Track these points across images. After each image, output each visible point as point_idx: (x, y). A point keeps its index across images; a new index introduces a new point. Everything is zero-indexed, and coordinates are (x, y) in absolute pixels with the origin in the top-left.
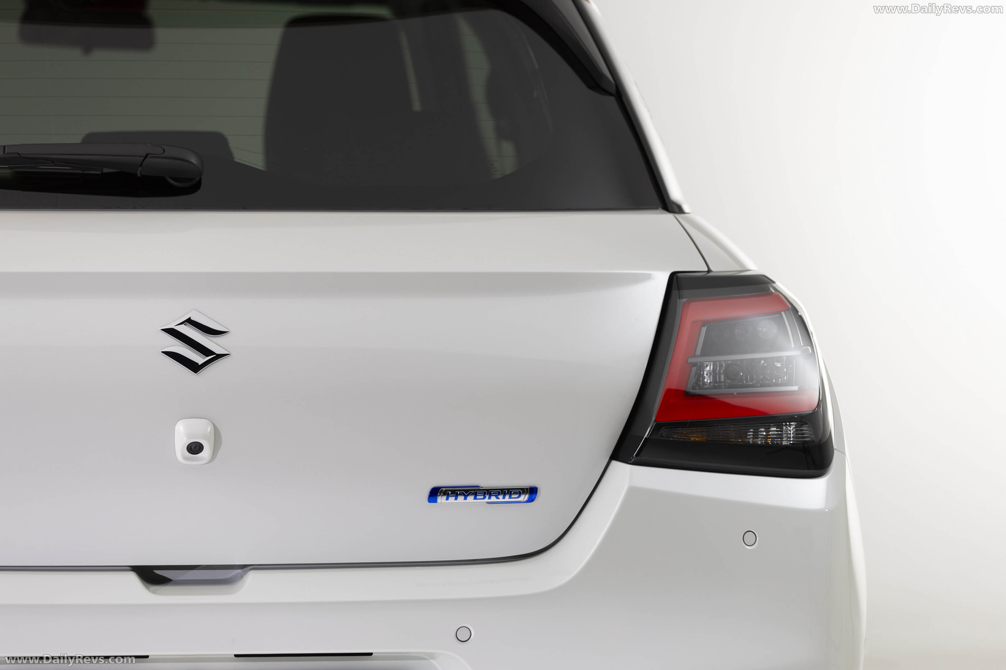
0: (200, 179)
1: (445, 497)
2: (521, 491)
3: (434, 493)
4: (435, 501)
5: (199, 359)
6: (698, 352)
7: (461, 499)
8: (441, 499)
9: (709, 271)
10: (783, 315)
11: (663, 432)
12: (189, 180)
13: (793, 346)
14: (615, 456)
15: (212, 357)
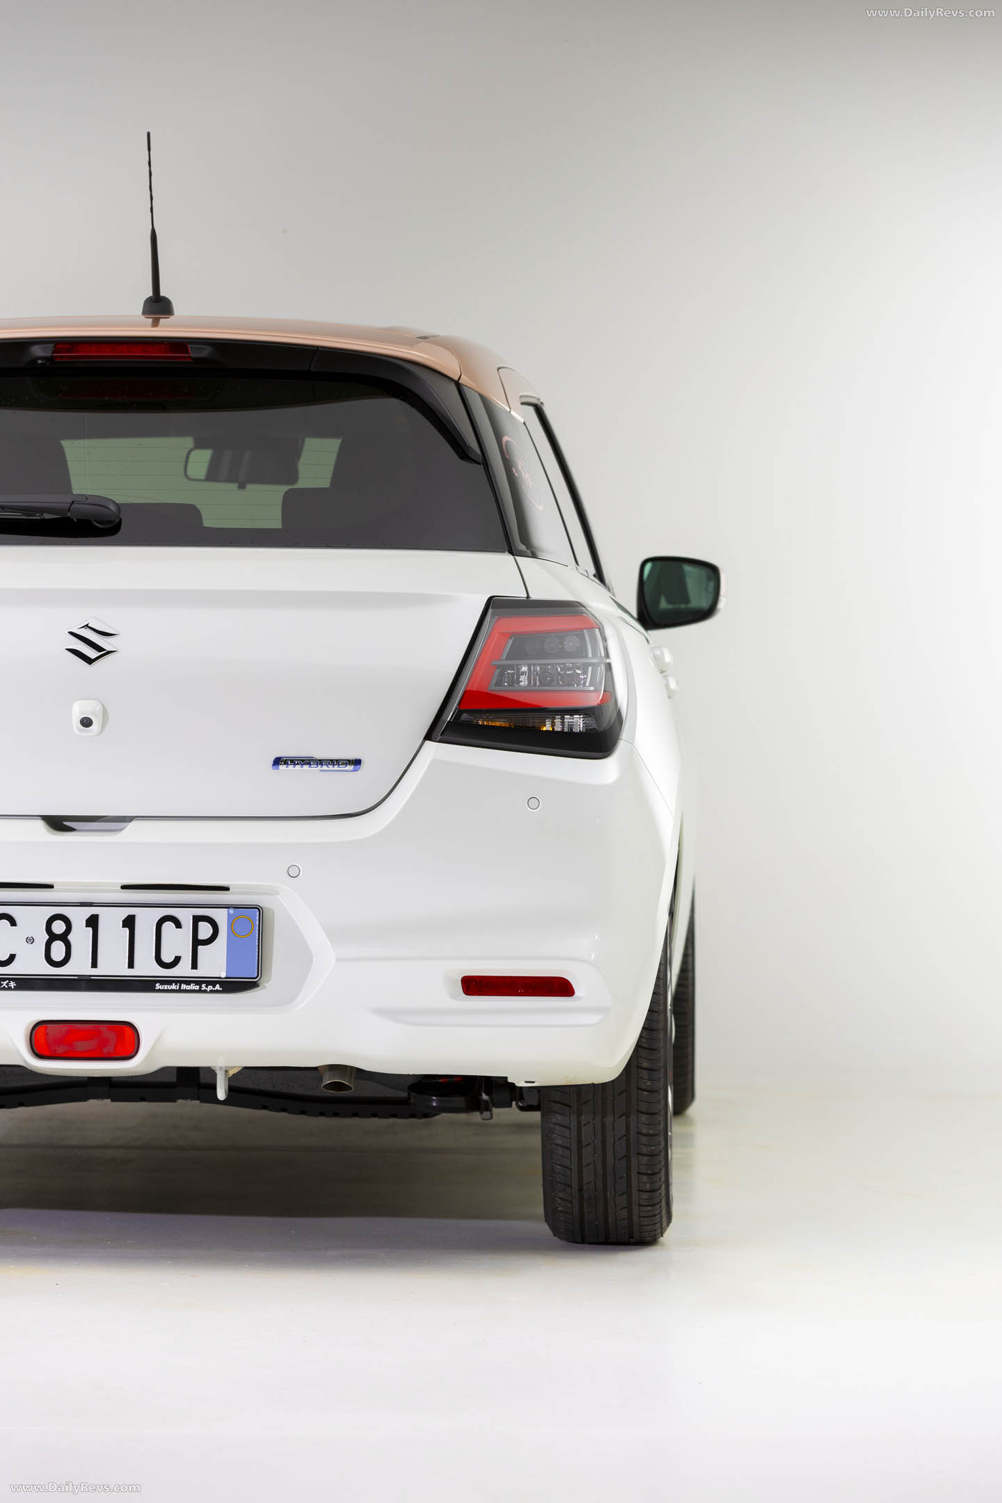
0: (121, 520)
1: (285, 766)
2: (349, 762)
3: (278, 762)
4: (278, 769)
5: (92, 654)
6: (504, 657)
7: (298, 767)
8: (283, 767)
9: (528, 597)
10: (585, 631)
11: (465, 716)
12: (109, 522)
13: (590, 655)
14: (429, 736)
15: (104, 653)
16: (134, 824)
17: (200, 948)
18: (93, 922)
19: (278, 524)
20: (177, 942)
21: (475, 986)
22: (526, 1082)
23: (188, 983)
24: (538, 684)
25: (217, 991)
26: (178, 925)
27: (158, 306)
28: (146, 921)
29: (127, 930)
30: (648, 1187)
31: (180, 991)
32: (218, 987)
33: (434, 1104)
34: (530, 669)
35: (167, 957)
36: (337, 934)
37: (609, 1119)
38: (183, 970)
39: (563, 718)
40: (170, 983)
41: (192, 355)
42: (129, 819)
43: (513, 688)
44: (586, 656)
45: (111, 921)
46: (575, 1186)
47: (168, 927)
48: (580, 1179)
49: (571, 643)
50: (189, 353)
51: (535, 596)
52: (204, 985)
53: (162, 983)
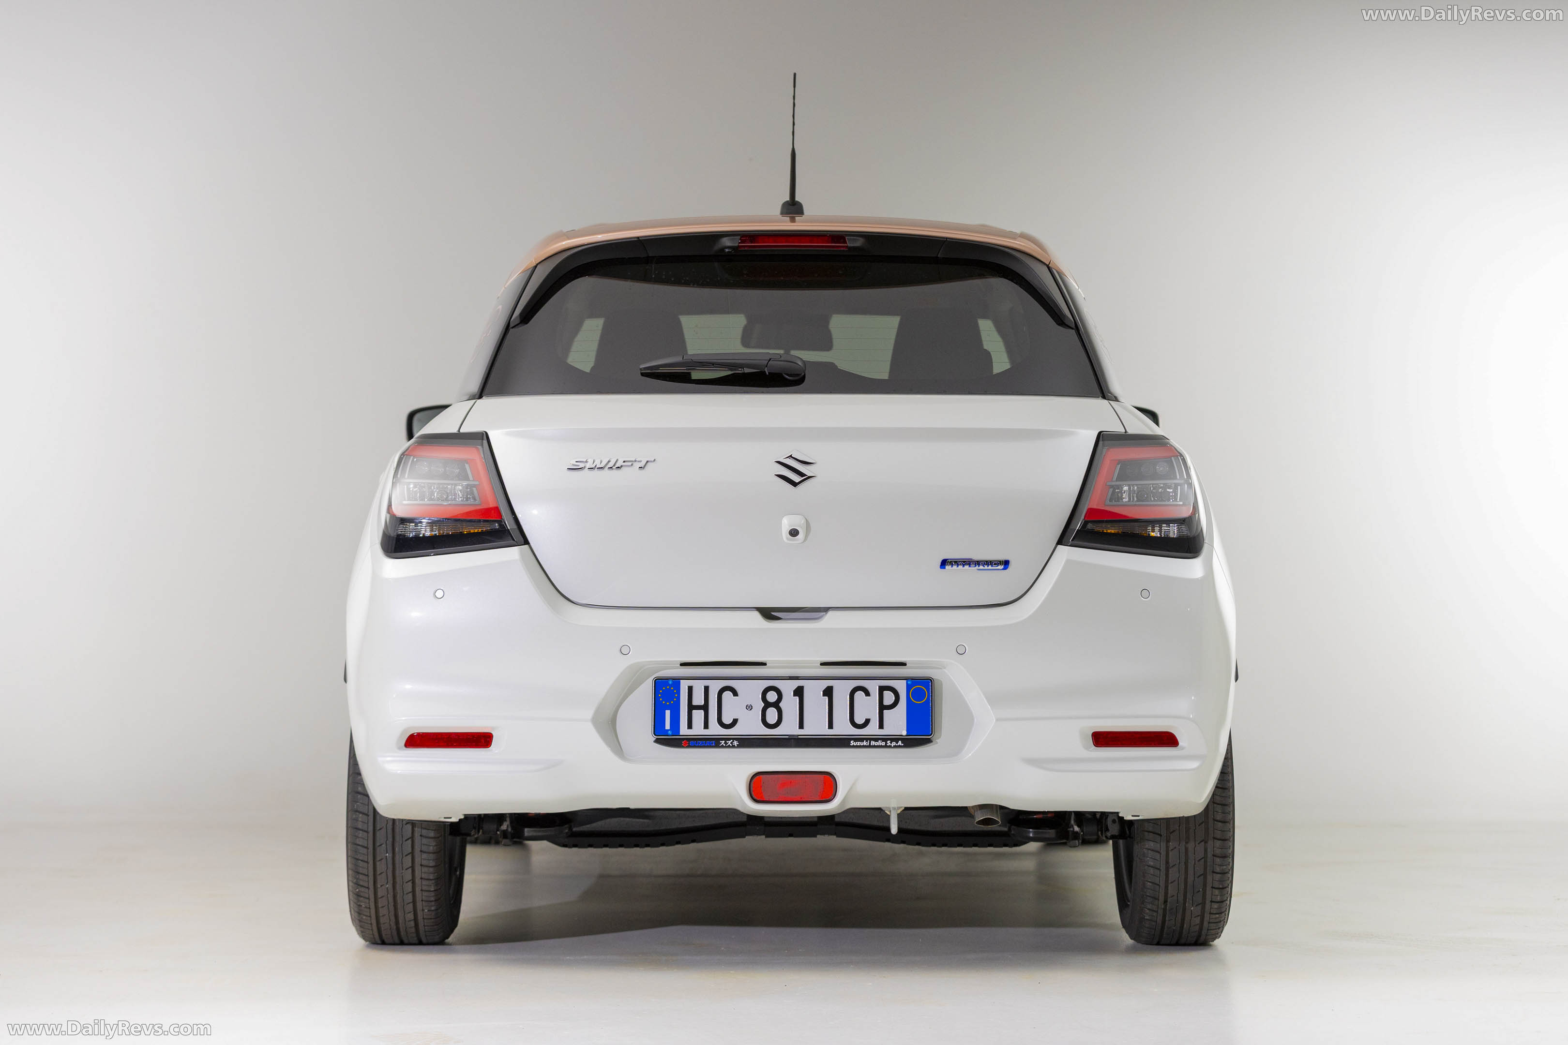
0: (805, 374)
1: (951, 566)
2: (999, 563)
4: (945, 568)
5: (796, 478)
6: (1115, 479)
7: (960, 567)
8: (948, 567)
9: (1126, 432)
10: (1173, 458)
11: (1090, 526)
12: (798, 375)
13: (1178, 477)
14: (1060, 542)
15: (805, 478)
16: (831, 613)
17: (886, 712)
18: (799, 692)
19: (886, 376)
20: (867, 707)
21: (1102, 739)
22: (1132, 816)
23: (876, 740)
24: (1135, 499)
25: (900, 746)
26: (867, 694)
27: (793, 208)
28: (842, 690)
29: (826, 698)
30: (1219, 898)
31: (870, 746)
32: (900, 743)
33: (1031, 835)
34: (1129, 489)
35: (859, 720)
36: (995, 699)
37: (1191, 846)
38: (873, 729)
39: (1161, 527)
40: (862, 740)
41: (849, 245)
42: (826, 610)
43: (1120, 503)
44: (1175, 478)
45: (814, 692)
46: (1162, 898)
47: (859, 695)
48: (1166, 893)
49: (1161, 468)
50: (847, 243)
51: (1130, 431)
52: (889, 741)
53: (856, 740)
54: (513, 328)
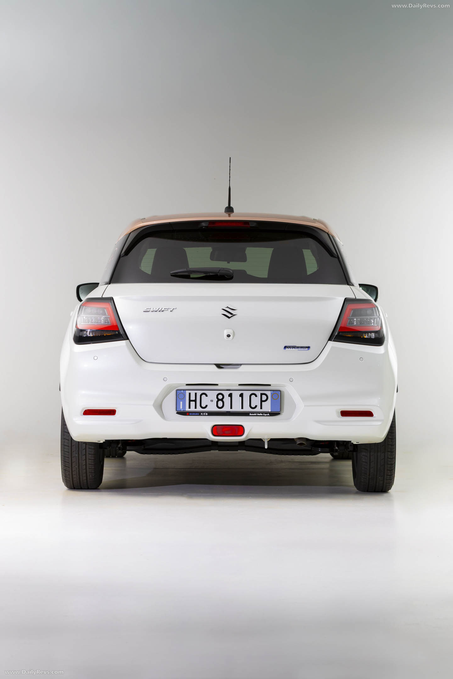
0: (233, 276)
2: (307, 347)
3: (285, 347)
4: (285, 349)
5: (230, 315)
6: (351, 316)
7: (291, 349)
8: (287, 349)
9: (356, 298)
10: (373, 308)
11: (341, 334)
12: (230, 276)
13: (375, 315)
14: (330, 339)
15: (233, 315)
16: (242, 366)
17: (263, 403)
18: (230, 395)
20: (256, 401)
21: (345, 414)
22: (357, 442)
23: (259, 413)
24: (359, 323)
25: (268, 416)
26: (256, 396)
27: (229, 210)
28: (246, 395)
29: (241, 398)
30: (390, 474)
31: (257, 416)
32: (268, 414)
33: (320, 450)
34: (357, 319)
35: (253, 406)
36: (304, 398)
37: (379, 454)
38: (258, 409)
39: (368, 334)
40: (254, 413)
41: (250, 226)
42: (241, 365)
43: (353, 325)
44: (374, 316)
45: (236, 395)
46: (368, 474)
47: (253, 396)
48: (370, 471)
49: (369, 312)
52: (264, 414)
53: (252, 413)
54: (122, 257)
